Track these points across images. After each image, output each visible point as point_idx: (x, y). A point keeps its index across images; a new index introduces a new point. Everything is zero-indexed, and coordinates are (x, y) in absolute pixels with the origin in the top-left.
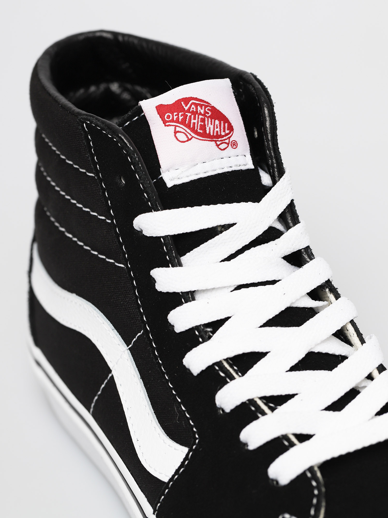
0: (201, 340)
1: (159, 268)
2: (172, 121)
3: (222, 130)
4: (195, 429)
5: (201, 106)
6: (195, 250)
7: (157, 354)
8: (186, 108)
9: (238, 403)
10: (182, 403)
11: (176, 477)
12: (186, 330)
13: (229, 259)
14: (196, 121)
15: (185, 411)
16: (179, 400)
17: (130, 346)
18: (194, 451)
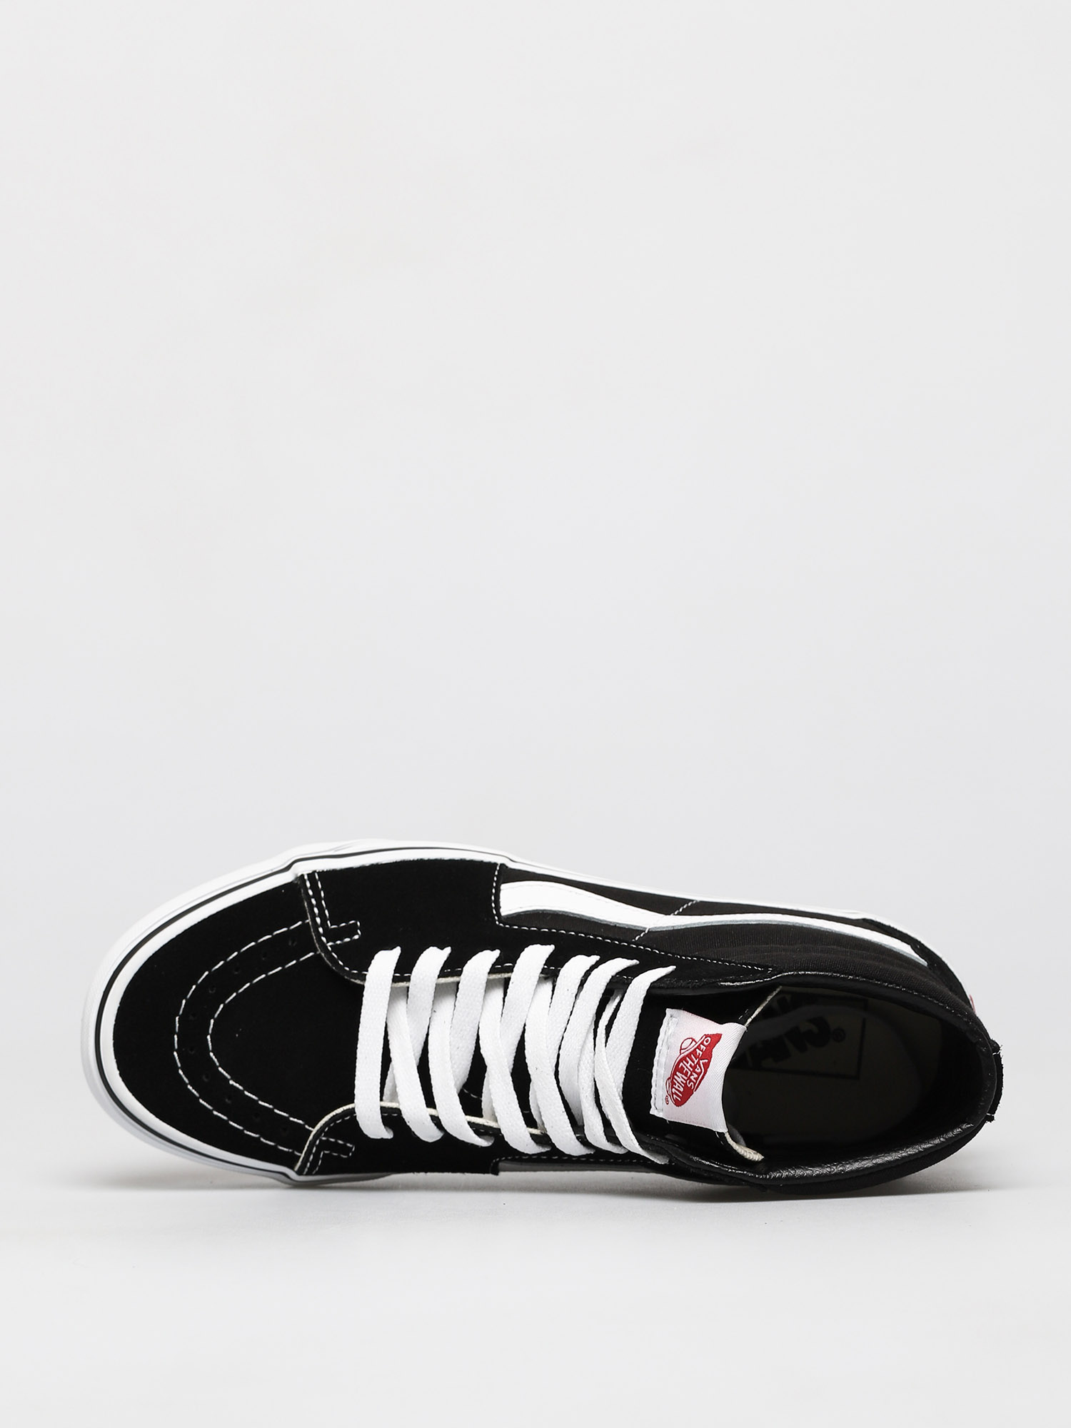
2: (702, 1043)
3: (677, 1092)
5: (696, 1079)
8: (701, 1062)
14: (688, 1065)
15: (529, 928)
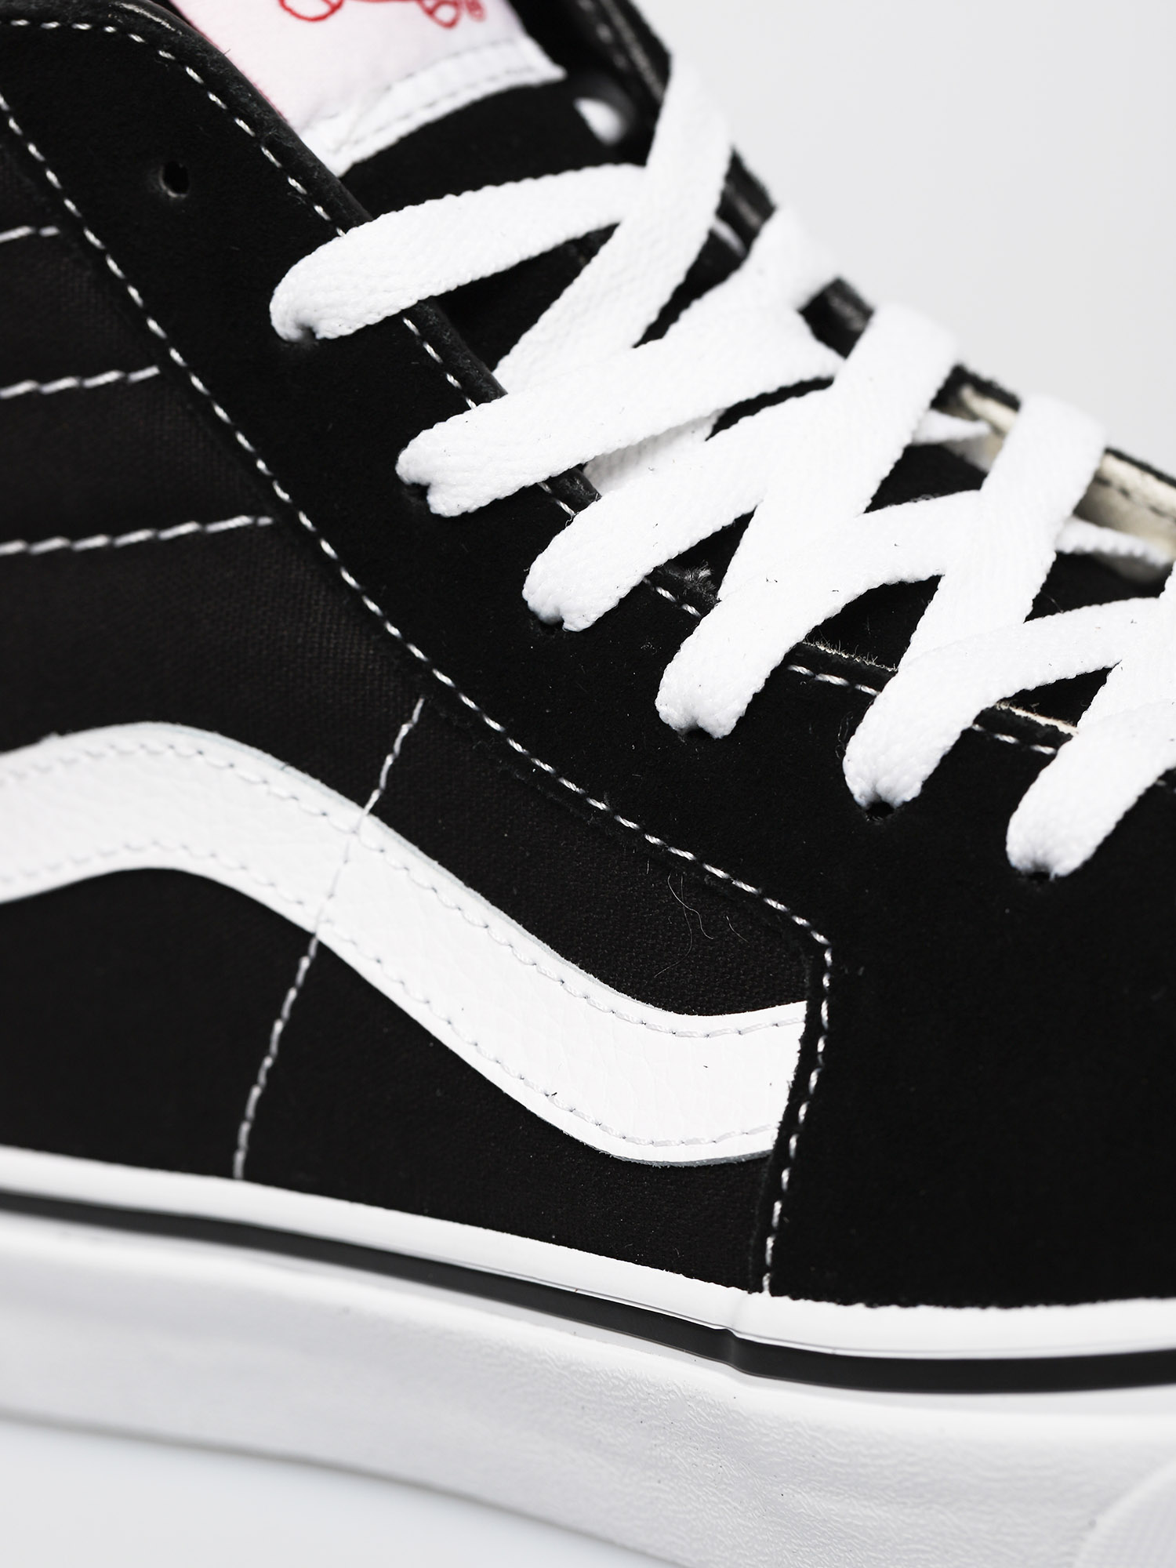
0: (691, 610)
1: (432, 427)
4: (800, 921)
6: (527, 338)
7: (523, 748)
9: (947, 740)
10: (702, 859)
11: (803, 1110)
12: (622, 601)
13: (655, 331)
15: (729, 878)
16: (689, 856)
17: (375, 796)
18: (831, 994)
